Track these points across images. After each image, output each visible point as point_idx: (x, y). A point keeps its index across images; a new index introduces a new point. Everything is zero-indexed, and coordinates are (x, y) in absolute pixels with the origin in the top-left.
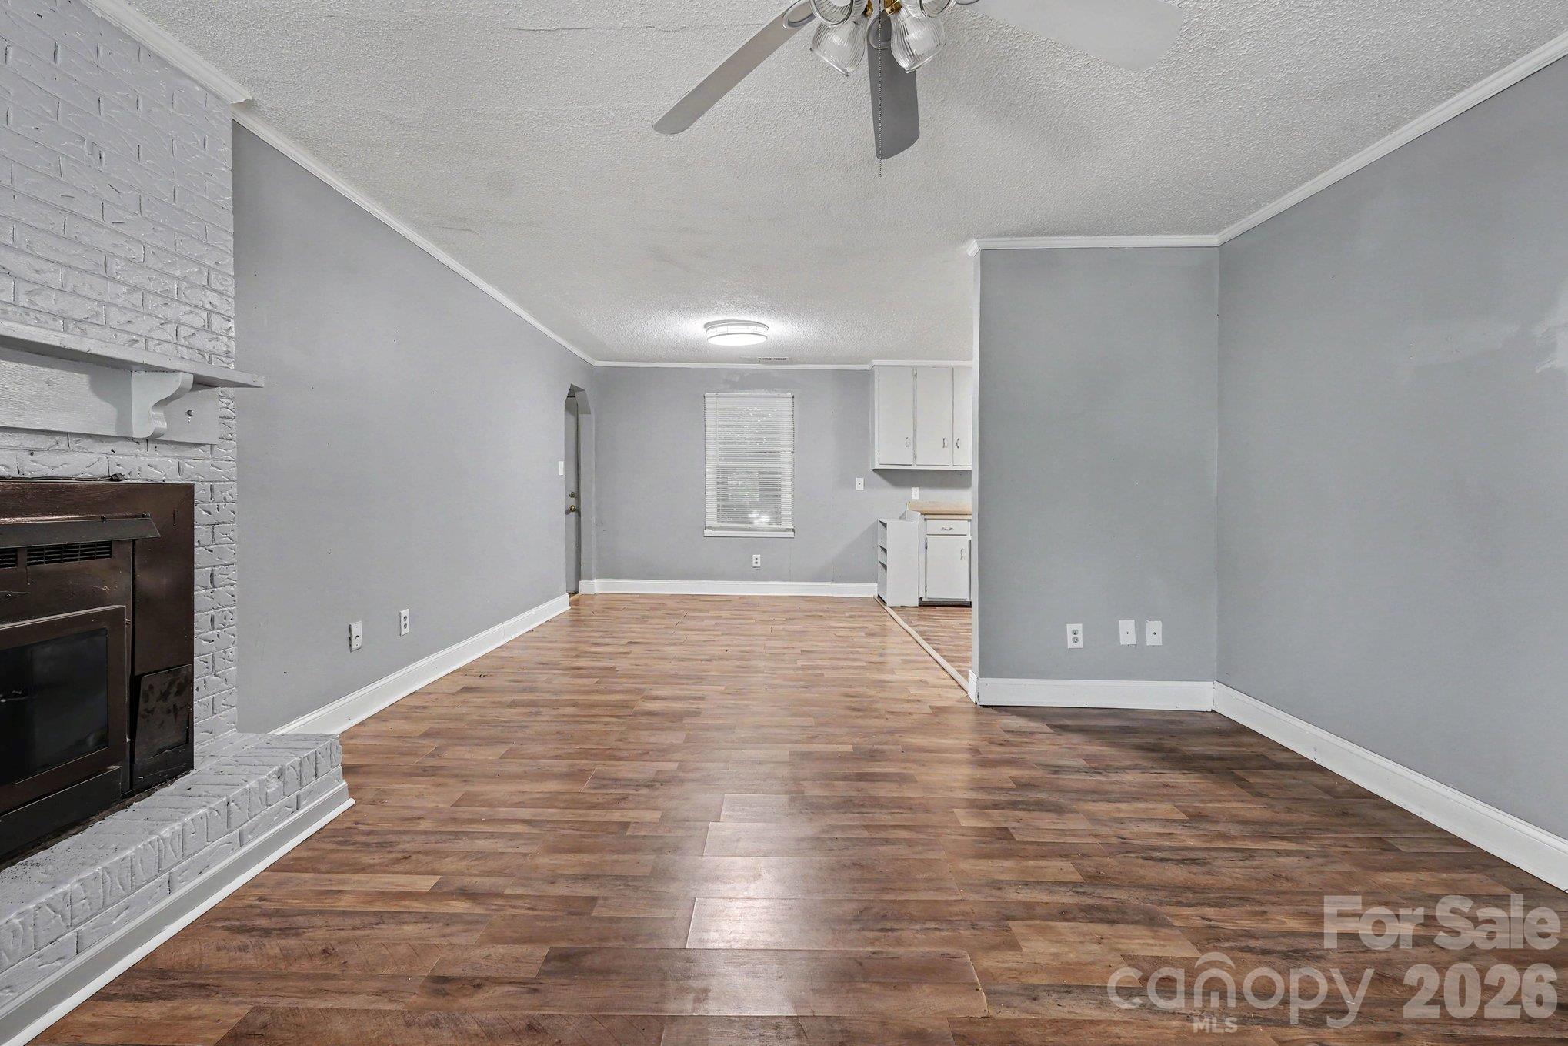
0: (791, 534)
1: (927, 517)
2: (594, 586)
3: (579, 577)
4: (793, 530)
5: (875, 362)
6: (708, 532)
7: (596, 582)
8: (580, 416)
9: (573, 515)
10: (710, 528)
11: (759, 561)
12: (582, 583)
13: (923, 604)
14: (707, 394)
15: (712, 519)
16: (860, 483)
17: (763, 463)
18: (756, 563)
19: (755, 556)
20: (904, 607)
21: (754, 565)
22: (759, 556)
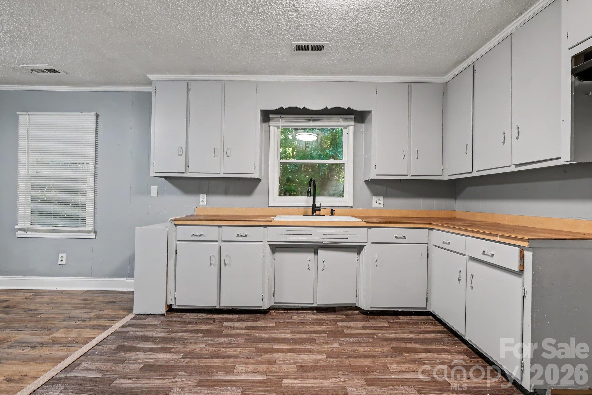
0: (92, 236)
1: (178, 223)
4: (95, 232)
6: (20, 234)
10: (22, 230)
11: (64, 259)
13: (170, 311)
14: (20, 113)
16: (153, 189)
17: (74, 172)
18: (62, 261)
19: (60, 255)
20: (151, 314)
21: (60, 263)
22: (64, 255)
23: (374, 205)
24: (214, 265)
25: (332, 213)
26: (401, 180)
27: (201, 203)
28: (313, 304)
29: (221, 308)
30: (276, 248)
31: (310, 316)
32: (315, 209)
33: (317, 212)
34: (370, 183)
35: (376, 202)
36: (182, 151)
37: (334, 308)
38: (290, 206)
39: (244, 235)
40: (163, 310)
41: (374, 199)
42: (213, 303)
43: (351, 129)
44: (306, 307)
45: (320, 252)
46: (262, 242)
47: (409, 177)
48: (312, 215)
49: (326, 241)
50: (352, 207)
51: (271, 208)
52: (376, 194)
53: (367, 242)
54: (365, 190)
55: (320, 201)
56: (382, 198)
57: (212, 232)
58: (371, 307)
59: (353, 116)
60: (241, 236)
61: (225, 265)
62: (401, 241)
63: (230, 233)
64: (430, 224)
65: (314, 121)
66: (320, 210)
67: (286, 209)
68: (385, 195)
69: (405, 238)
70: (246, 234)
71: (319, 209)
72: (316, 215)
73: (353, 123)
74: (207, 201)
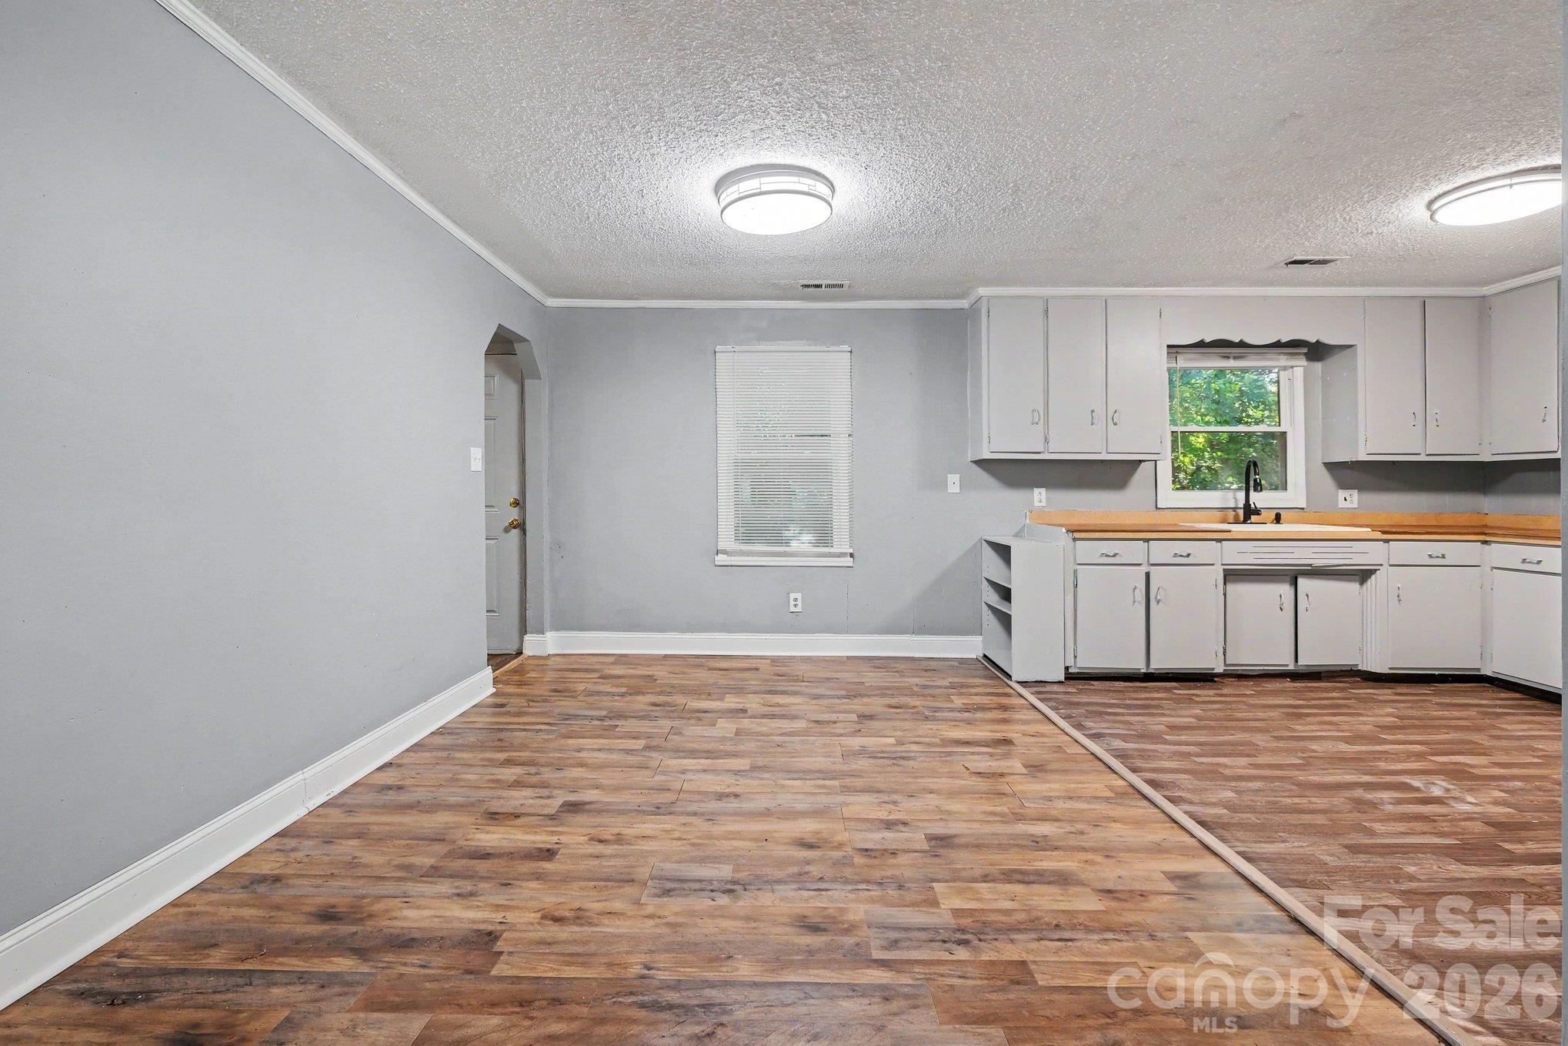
0: (848, 562)
1: (1077, 535)
2: (544, 644)
3: (523, 630)
4: (852, 555)
5: (982, 291)
6: (721, 559)
7: (550, 635)
8: (527, 382)
9: (515, 532)
10: (725, 552)
11: (799, 602)
12: (527, 637)
13: (1070, 677)
14: (718, 348)
15: (727, 541)
16: (954, 480)
17: (805, 452)
18: (796, 605)
19: (792, 596)
20: (1042, 682)
21: (792, 609)
22: (799, 596)
23: (1342, 504)
24: (1139, 602)
25: (1278, 519)
26: (1393, 462)
27: (1037, 504)
28: (1287, 665)
29: (1150, 671)
30: (1232, 575)
31: (1288, 684)
32: (1250, 512)
33: (1254, 518)
34: (1332, 467)
35: (1346, 500)
36: (1039, 416)
37: (1319, 673)
38: (1195, 508)
39: (1186, 555)
40: (1061, 676)
41: (1342, 494)
42: (1138, 665)
43: (1299, 372)
44: (1280, 672)
45: (1301, 581)
46: (1213, 565)
47: (1423, 458)
48: (1244, 522)
49: (1318, 563)
50: (1303, 509)
51: (1161, 512)
52: (1343, 485)
53: (1381, 565)
54: (1327, 480)
55: (1258, 499)
56: (1355, 493)
57: (1133, 550)
58: (1390, 669)
59: (1305, 350)
60: (1181, 556)
61: (1158, 602)
62: (1439, 563)
63: (1162, 551)
64: (1486, 534)
65: (1235, 358)
66: (1259, 514)
67: (1189, 513)
68: (1361, 488)
69: (1443, 557)
70: (1189, 552)
71: (1257, 512)
72: (1251, 523)
73: (1304, 363)
74: (1048, 499)
